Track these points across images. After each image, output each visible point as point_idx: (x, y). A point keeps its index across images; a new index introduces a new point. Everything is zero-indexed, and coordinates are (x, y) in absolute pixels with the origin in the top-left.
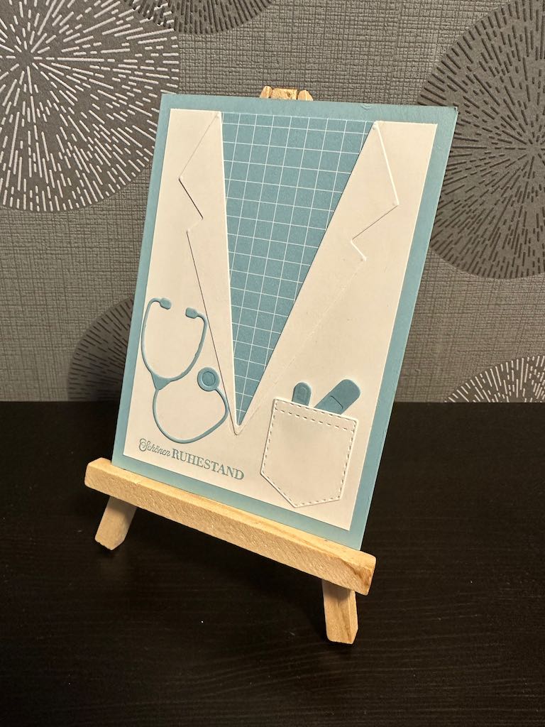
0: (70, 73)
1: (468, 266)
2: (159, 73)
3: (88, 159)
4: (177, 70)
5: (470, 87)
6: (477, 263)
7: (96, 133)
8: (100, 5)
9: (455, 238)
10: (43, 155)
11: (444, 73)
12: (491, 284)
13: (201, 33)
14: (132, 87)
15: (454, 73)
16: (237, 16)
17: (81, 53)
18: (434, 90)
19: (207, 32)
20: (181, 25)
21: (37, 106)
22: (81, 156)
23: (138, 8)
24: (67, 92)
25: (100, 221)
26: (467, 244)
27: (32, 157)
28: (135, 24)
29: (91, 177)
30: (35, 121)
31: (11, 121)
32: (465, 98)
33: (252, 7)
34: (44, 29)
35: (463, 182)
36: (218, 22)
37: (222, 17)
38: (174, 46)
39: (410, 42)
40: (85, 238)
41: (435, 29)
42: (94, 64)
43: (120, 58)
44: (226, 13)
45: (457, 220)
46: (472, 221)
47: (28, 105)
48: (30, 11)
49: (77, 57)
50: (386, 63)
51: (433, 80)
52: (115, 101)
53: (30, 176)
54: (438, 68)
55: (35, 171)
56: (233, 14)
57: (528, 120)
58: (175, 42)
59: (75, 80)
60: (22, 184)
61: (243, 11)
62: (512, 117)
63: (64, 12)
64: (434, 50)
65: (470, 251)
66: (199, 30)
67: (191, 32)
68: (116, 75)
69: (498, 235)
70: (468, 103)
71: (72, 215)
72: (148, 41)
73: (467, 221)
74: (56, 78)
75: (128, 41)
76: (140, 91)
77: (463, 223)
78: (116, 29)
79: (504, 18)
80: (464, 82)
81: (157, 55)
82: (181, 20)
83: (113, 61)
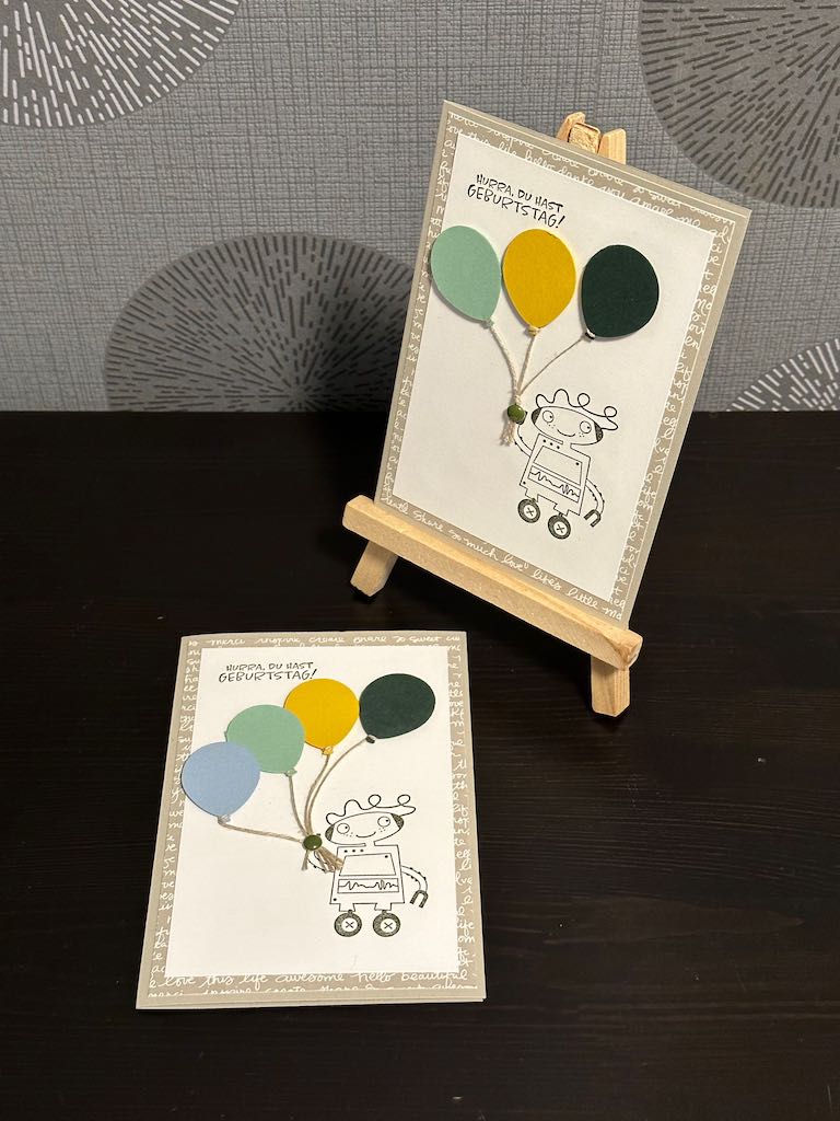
1: (764, 190)
3: (113, 50)
6: (781, 185)
7: (125, 12)
9: (738, 147)
10: (40, 44)
12: (809, 217)
22: (101, 46)
25: (138, 139)
26: (761, 156)
27: (22, 48)
29: (120, 75)
35: (748, 62)
40: (117, 165)
45: (740, 121)
46: (766, 122)
53: (23, 75)
55: (30, 68)
60: (10, 88)
65: (767, 167)
69: (815, 141)
73: (757, 123)
77: (751, 125)
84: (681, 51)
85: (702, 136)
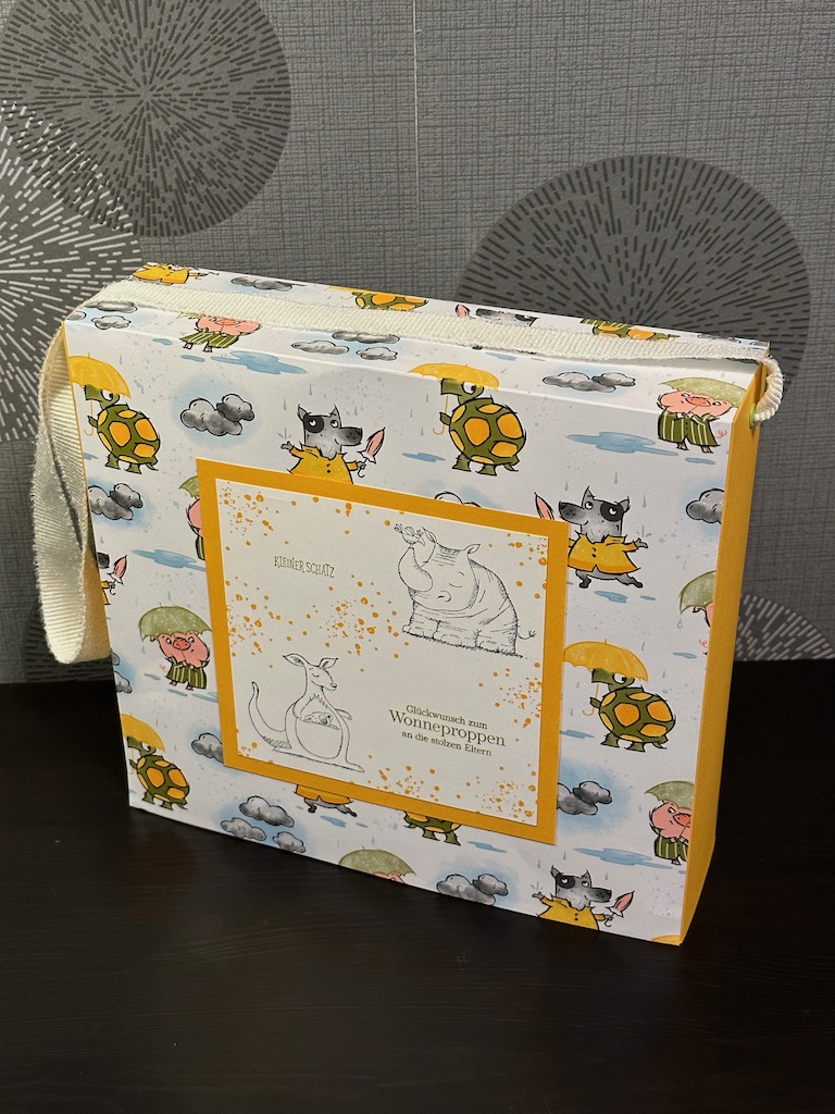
0: (7, 287)
5: (525, 272)
8: (38, 213)
11: (487, 259)
13: (169, 235)
15: (503, 259)
16: (212, 214)
17: (19, 265)
18: (478, 278)
19: (176, 234)
20: (142, 228)
28: (83, 230)
32: (521, 285)
33: (230, 204)
36: (189, 221)
37: (193, 217)
38: (134, 251)
39: (436, 229)
41: (466, 212)
42: (37, 275)
43: (68, 268)
44: (199, 212)
49: (13, 269)
50: (408, 253)
51: (475, 267)
54: (478, 254)
56: (206, 210)
57: (612, 303)
58: (136, 247)
59: (12, 294)
61: (219, 208)
62: (590, 302)
64: (469, 235)
66: (165, 232)
67: (156, 235)
68: (65, 286)
70: (528, 291)
71: (18, 447)
72: (102, 248)
75: (76, 249)
78: (61, 237)
79: (556, 194)
80: (516, 267)
81: (114, 261)
82: (142, 222)
83: (59, 271)
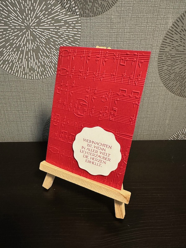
0: (43, 32)
1: (179, 94)
2: (74, 31)
3: (49, 61)
4: (80, 30)
5: (182, 33)
6: (182, 93)
7: (52, 53)
8: (54, 8)
9: (175, 85)
10: (34, 60)
11: (173, 28)
14: (65, 36)
15: (177, 28)
16: (101, 11)
18: (170, 34)
19: (91, 17)
21: (32, 44)
22: (47, 60)
23: (67, 9)
24: (42, 39)
25: (53, 82)
26: (179, 86)
27: (30, 61)
28: (66, 15)
29: (50, 67)
30: (31, 49)
31: (23, 49)
32: (180, 37)
33: (107, 7)
34: (34, 17)
35: (178, 65)
36: (95, 13)
37: (96, 11)
38: (79, 22)
39: (162, 18)
40: (48, 88)
41: (171, 13)
42: (52, 29)
43: (60, 26)
44: (98, 10)
45: (176, 79)
46: (181, 79)
47: (29, 43)
48: (30, 11)
49: (46, 26)
50: (153, 25)
51: (169, 31)
52: (59, 41)
53: (30, 67)
54: (171, 27)
55: (31, 66)
56: (100, 10)
58: (80, 20)
59: (45, 34)
60: (27, 70)
61: (104, 9)
63: (41, 11)
64: (170, 21)
65: (180, 89)
66: (88, 16)
67: (85, 17)
68: (59, 32)
70: (181, 39)
71: (44, 80)
72: (70, 20)
73: (179, 79)
74: (39, 34)
75: (63, 21)
76: (67, 38)
78: (59, 17)
80: (180, 31)
81: (73, 25)
82: (82, 13)
83: (58, 27)
84: (166, 63)
85: (168, 82)
